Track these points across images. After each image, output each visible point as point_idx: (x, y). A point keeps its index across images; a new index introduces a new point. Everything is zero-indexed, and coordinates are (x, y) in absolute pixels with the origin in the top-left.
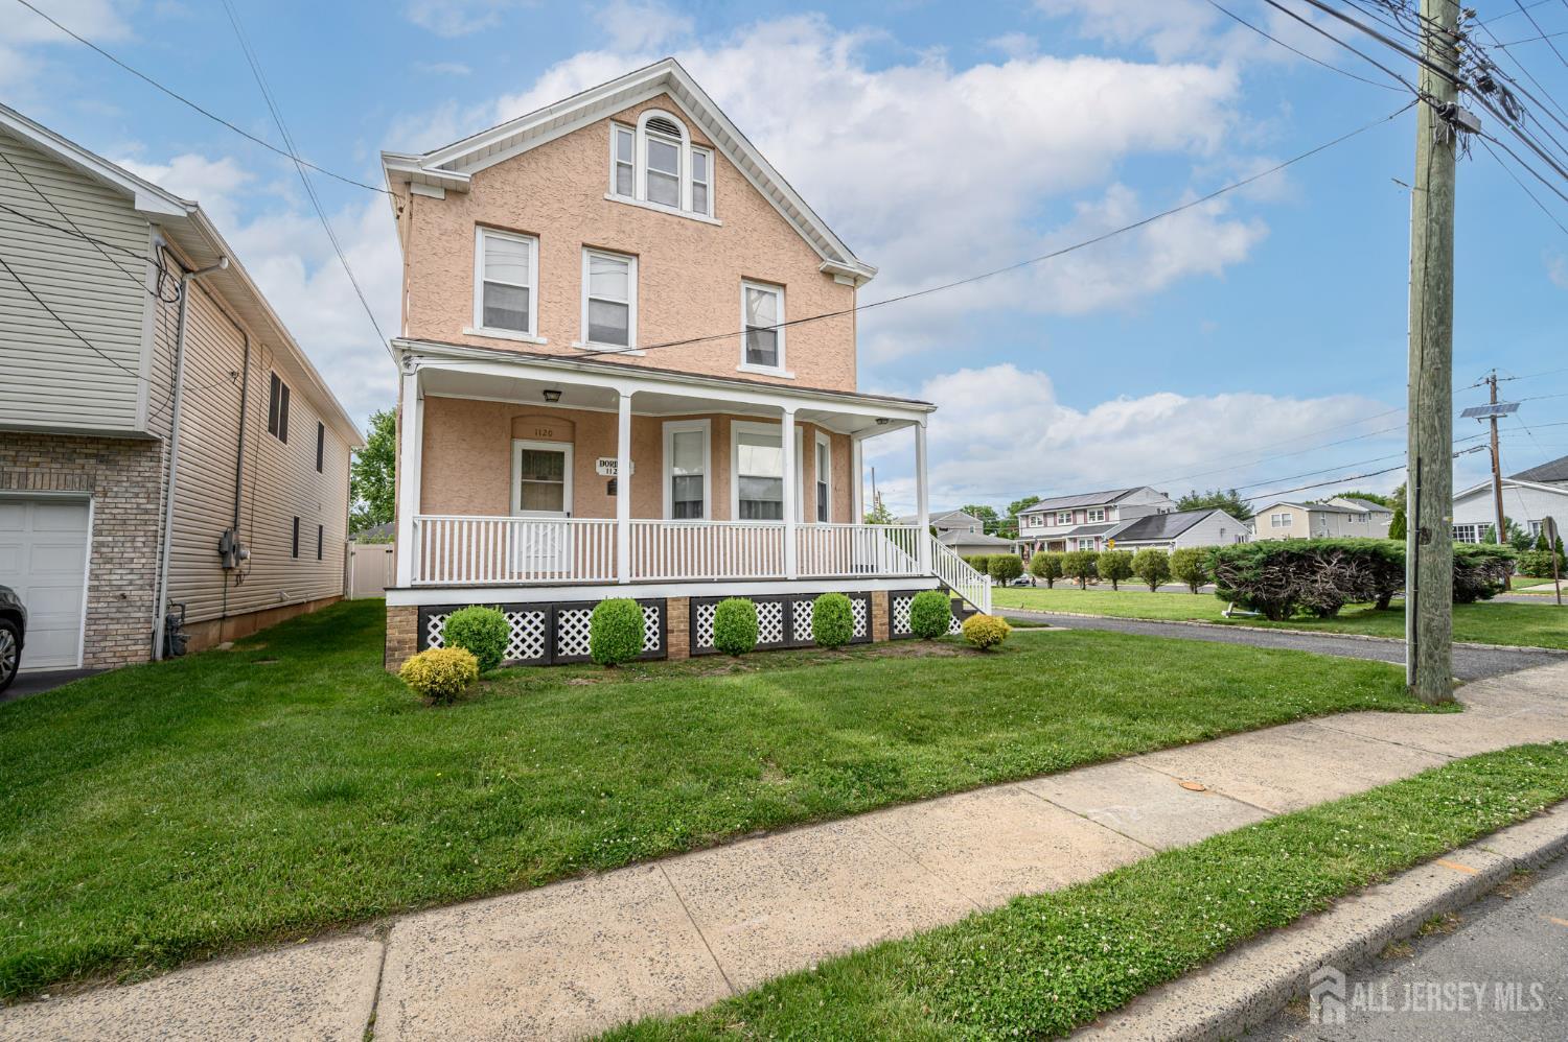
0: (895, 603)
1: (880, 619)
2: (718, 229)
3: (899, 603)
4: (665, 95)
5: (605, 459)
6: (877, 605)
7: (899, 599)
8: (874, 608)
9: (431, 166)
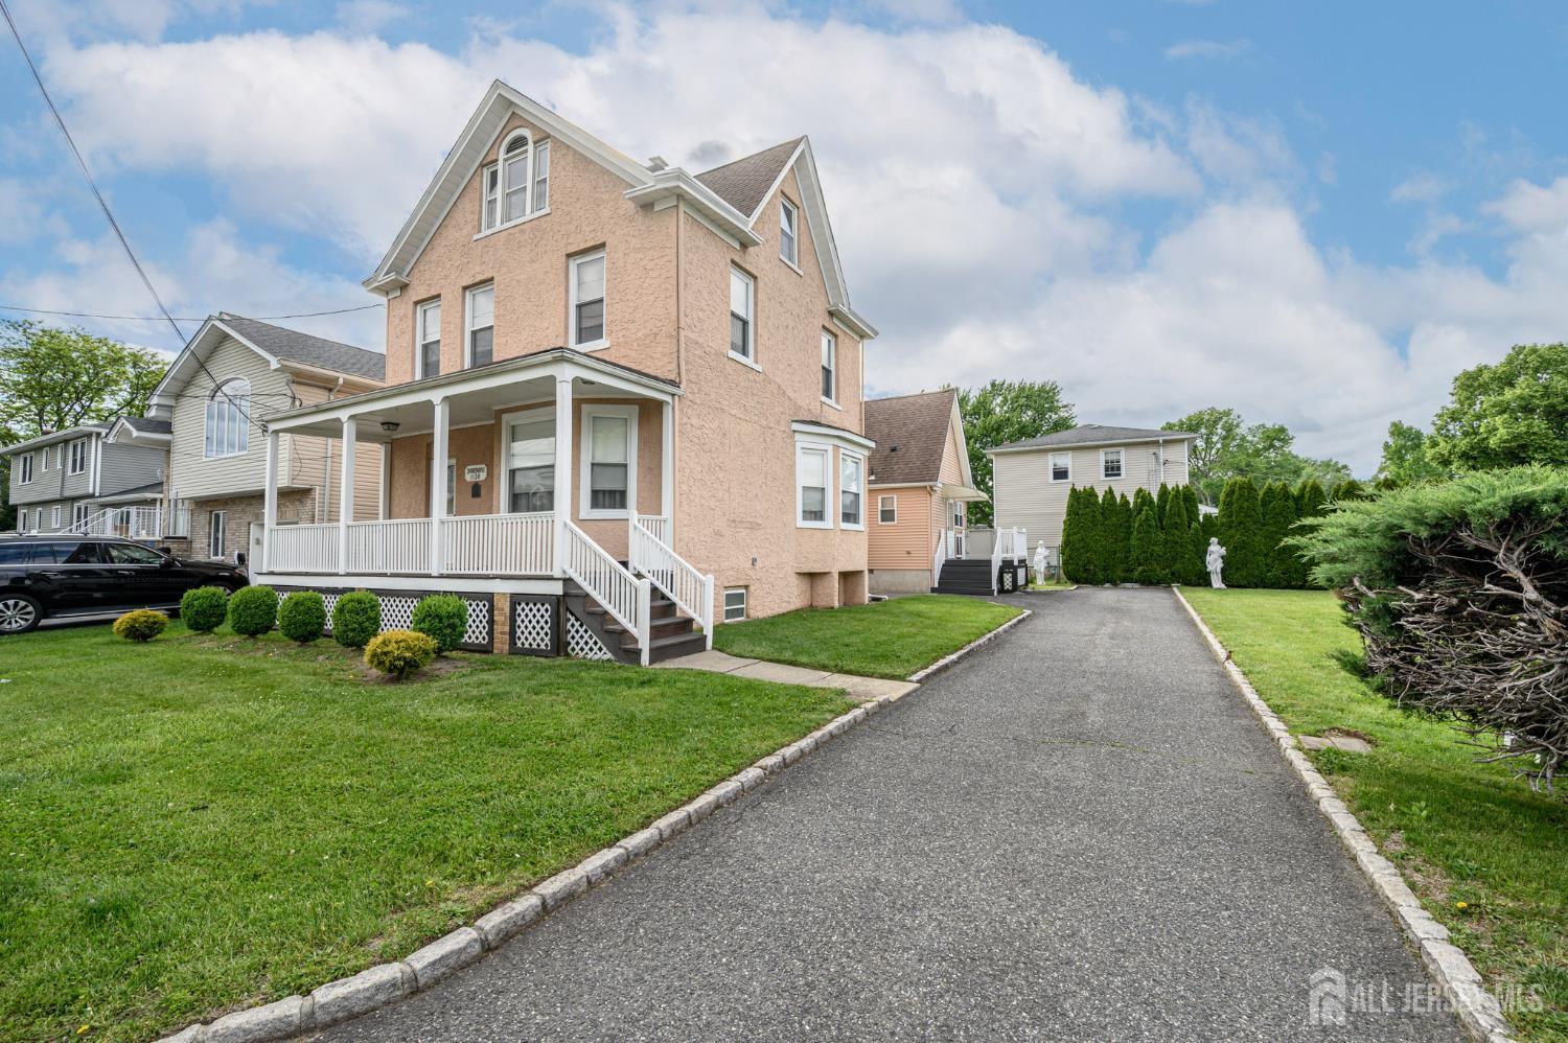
0: (519, 609)
1: (502, 627)
2: (549, 218)
3: (523, 610)
4: (513, 113)
5: (473, 467)
6: (499, 609)
7: (523, 605)
8: (496, 612)
9: (380, 278)
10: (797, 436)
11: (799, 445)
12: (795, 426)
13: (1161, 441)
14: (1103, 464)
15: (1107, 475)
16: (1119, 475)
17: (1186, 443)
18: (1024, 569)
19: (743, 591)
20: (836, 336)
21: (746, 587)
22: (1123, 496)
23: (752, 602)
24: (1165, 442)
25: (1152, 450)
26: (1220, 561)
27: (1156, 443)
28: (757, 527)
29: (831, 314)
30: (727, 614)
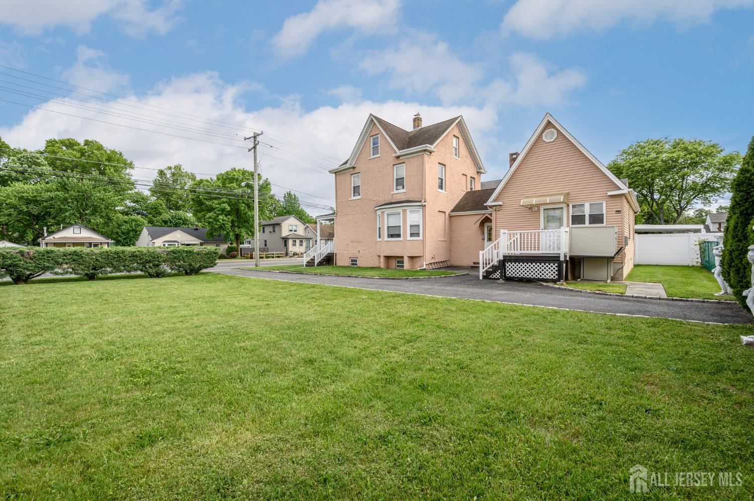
12: (376, 209)
20: (405, 162)
28: (361, 242)
29: (398, 157)
30: (352, 264)
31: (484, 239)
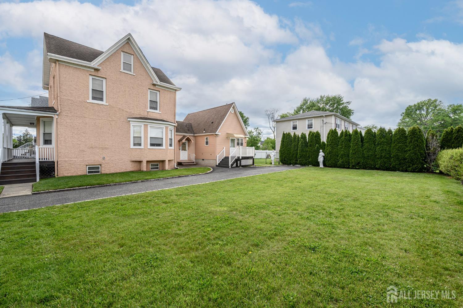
10: (131, 122)
11: (131, 125)
12: (129, 119)
13: (324, 116)
14: (307, 124)
15: (308, 128)
16: (312, 128)
17: (333, 116)
18: (252, 160)
19: (100, 166)
20: (159, 91)
21: (101, 165)
22: (298, 135)
23: (103, 169)
24: (326, 116)
25: (322, 119)
26: (323, 158)
27: (323, 116)
28: (106, 148)
29: (154, 85)
30: (89, 172)
31: (180, 149)
